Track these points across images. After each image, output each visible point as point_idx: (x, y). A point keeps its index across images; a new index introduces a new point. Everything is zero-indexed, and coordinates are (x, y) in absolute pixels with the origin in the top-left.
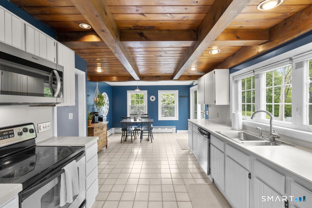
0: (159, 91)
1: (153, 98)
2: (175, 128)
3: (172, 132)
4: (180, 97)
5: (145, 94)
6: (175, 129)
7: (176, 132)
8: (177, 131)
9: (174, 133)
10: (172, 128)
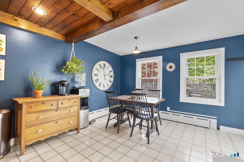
0: (181, 54)
1: (171, 67)
2: (216, 120)
3: (209, 127)
4: (227, 60)
5: (159, 61)
6: (214, 122)
7: (218, 128)
8: (221, 127)
9: (214, 129)
10: (208, 119)
